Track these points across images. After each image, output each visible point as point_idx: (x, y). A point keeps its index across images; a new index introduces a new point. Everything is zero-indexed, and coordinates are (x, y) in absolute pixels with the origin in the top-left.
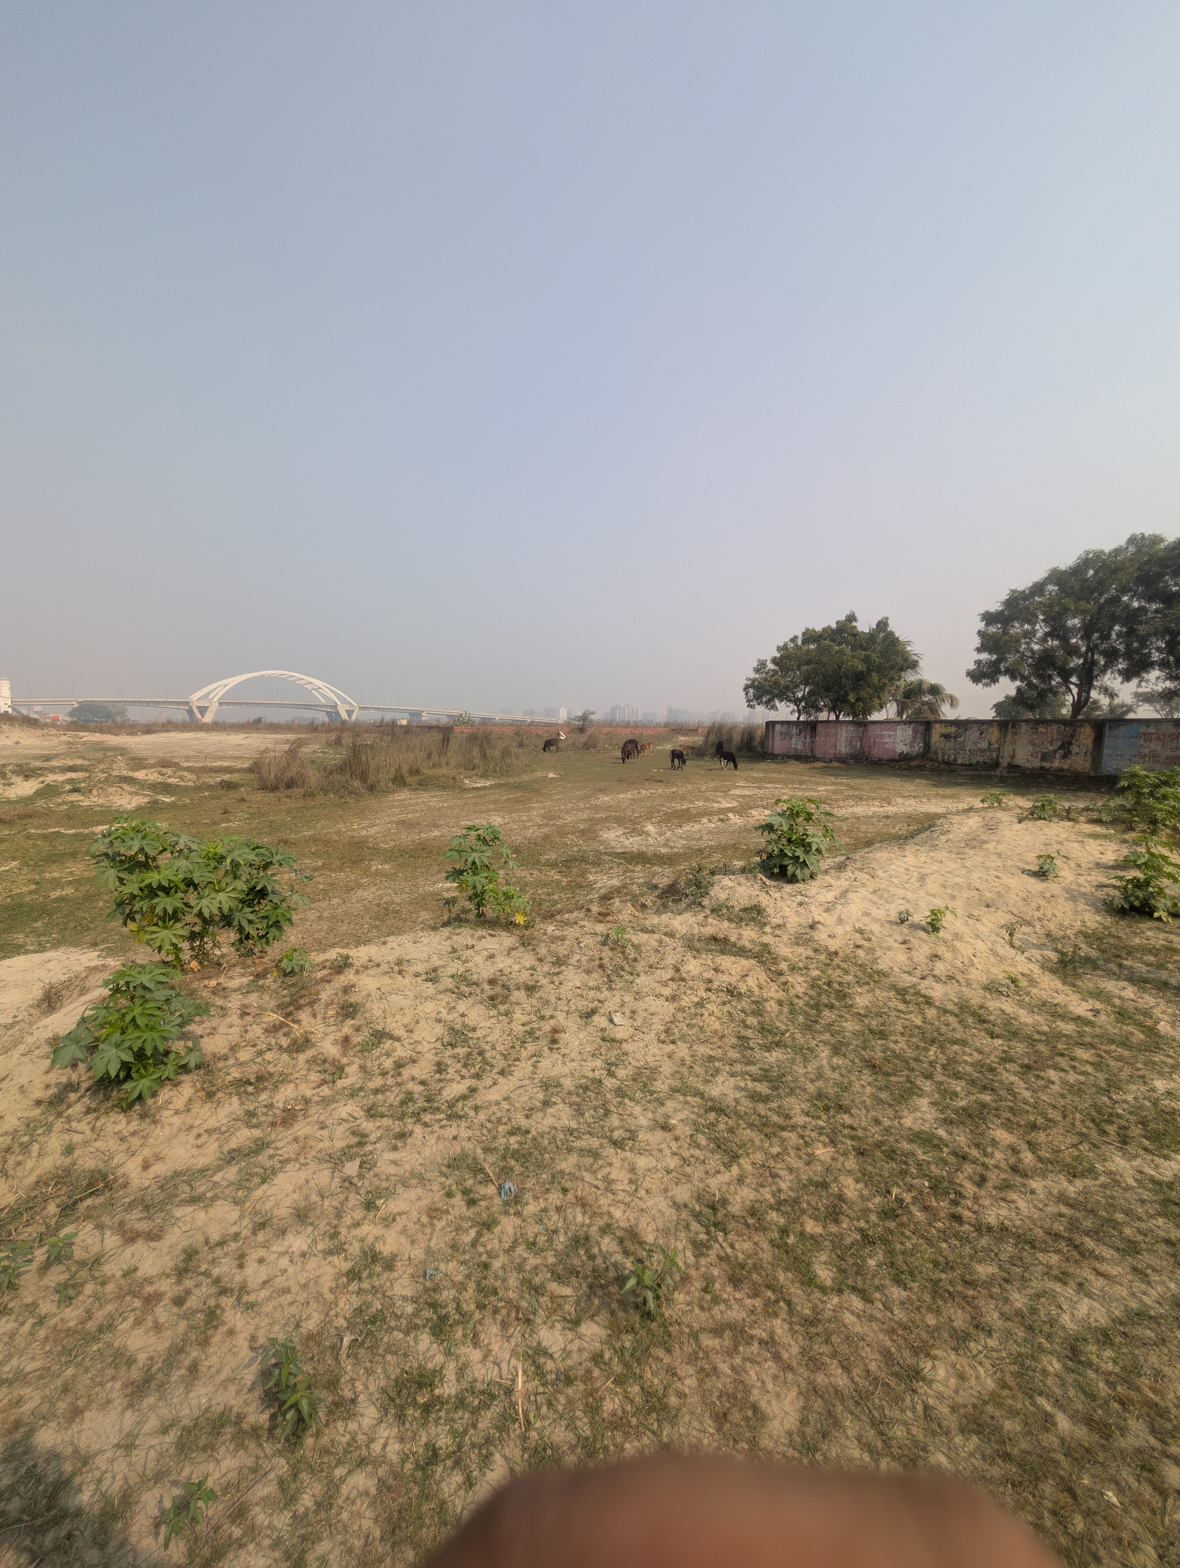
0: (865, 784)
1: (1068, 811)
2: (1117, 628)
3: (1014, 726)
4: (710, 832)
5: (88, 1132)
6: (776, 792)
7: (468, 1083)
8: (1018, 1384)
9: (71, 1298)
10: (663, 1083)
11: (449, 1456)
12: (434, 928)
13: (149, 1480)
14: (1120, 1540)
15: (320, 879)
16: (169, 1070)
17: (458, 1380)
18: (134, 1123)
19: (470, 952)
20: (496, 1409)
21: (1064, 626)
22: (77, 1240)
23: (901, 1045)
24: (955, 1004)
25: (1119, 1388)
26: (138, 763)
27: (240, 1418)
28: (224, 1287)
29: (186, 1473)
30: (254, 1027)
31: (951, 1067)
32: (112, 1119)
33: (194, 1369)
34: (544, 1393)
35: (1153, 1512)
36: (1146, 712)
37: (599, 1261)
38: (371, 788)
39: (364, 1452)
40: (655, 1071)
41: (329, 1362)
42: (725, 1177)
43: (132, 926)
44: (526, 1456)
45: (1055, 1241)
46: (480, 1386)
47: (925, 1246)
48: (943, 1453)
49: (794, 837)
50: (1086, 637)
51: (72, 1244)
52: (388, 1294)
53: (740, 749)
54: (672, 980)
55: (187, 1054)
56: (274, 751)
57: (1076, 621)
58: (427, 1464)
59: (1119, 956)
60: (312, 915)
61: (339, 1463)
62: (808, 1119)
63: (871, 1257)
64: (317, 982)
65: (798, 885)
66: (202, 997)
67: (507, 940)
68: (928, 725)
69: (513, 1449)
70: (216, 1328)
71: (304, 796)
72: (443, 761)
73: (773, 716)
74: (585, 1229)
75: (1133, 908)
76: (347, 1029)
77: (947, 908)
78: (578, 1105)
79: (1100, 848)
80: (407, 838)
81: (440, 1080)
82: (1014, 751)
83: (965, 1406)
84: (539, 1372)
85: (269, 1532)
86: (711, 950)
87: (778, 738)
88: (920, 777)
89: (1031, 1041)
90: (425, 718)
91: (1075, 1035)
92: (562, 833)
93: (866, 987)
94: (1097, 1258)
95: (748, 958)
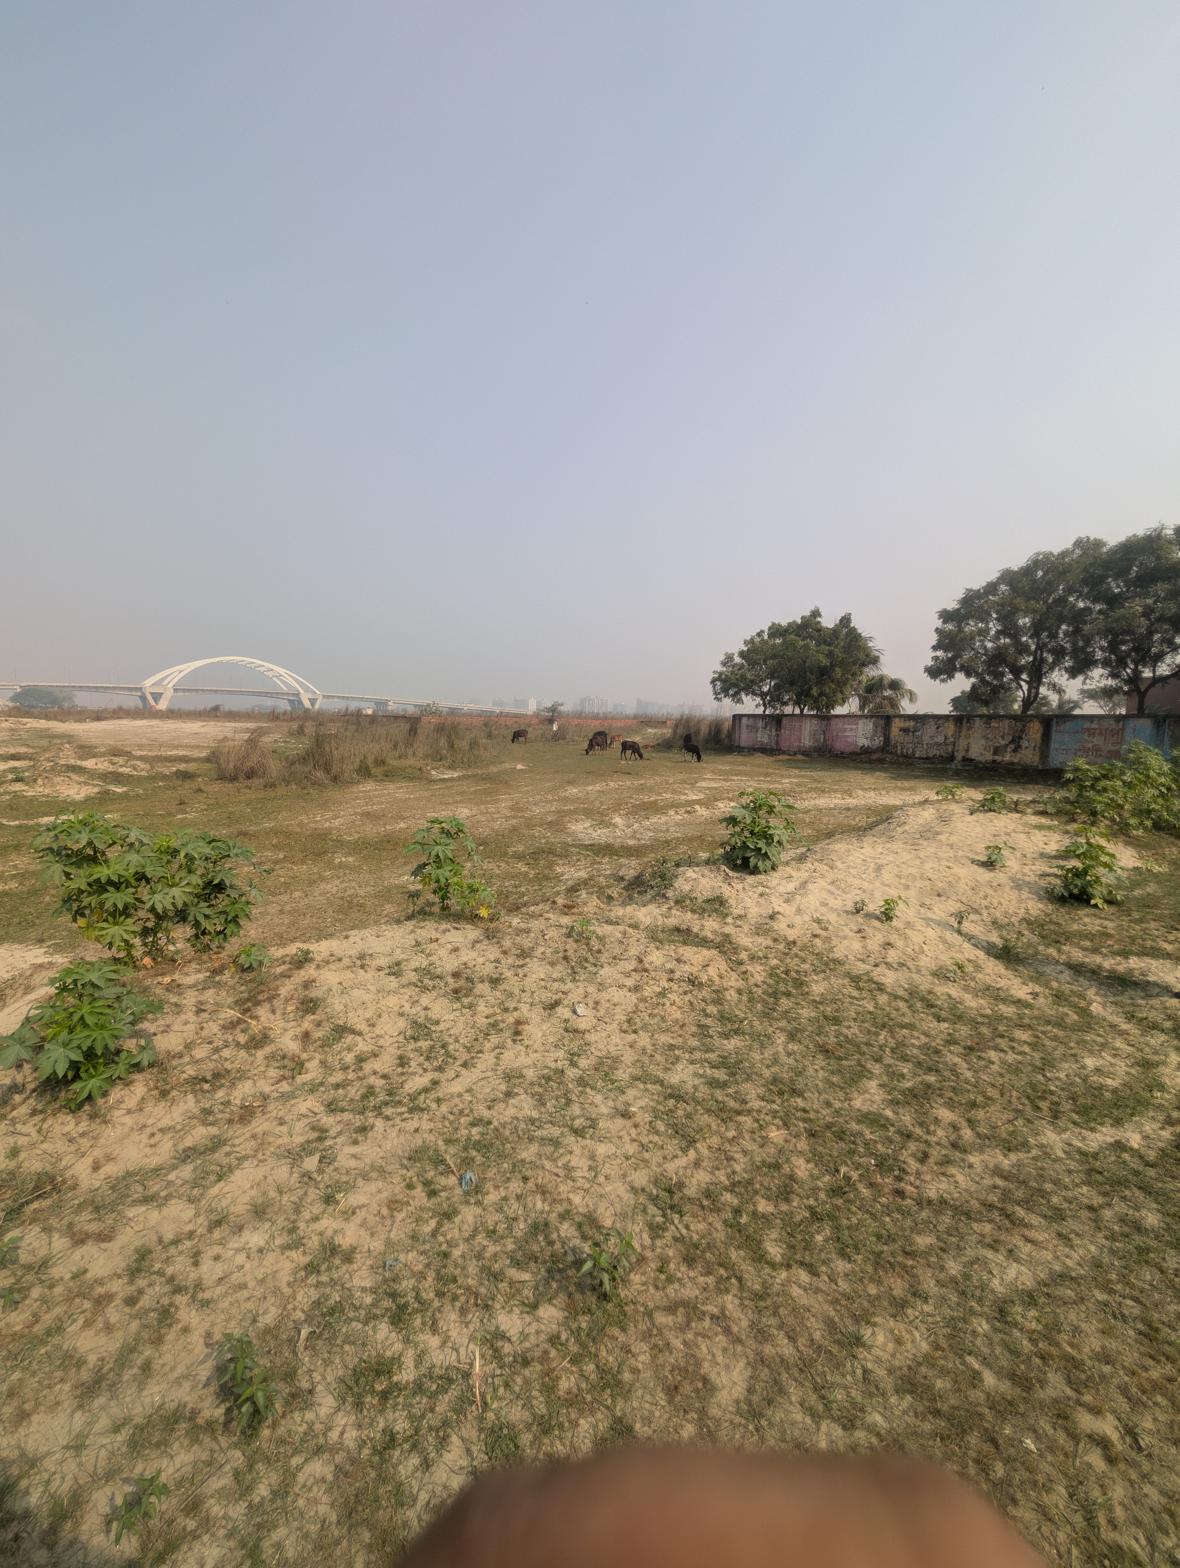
0: (828, 776)
1: (1016, 803)
2: (1064, 627)
3: (968, 721)
4: (677, 824)
5: (34, 1134)
6: (742, 785)
7: (430, 1076)
8: (950, 1345)
9: (17, 1303)
10: (624, 1072)
11: (406, 1440)
12: (398, 922)
13: (100, 1479)
14: (1035, 1483)
15: (281, 872)
16: (120, 1069)
17: (416, 1367)
18: (84, 1124)
19: (434, 946)
20: (454, 1392)
21: (1015, 626)
22: (23, 1244)
23: (853, 1031)
24: (906, 990)
25: (1041, 1345)
26: (87, 750)
27: (195, 1413)
28: (179, 1285)
29: (138, 1470)
30: (211, 1023)
31: (899, 1051)
32: (60, 1121)
33: (146, 1368)
34: (501, 1375)
35: (1066, 1455)
36: (1091, 708)
37: (558, 1246)
38: (335, 779)
39: (321, 1441)
40: (616, 1060)
41: (287, 1354)
42: (682, 1161)
43: (82, 922)
44: (483, 1436)
45: (989, 1211)
46: (437, 1371)
47: (870, 1221)
48: (879, 1412)
49: (757, 830)
50: (1036, 634)
51: (18, 1248)
52: (347, 1286)
53: (707, 741)
54: (635, 970)
55: (140, 1052)
56: (234, 740)
57: (1027, 620)
58: (385, 1449)
59: (1058, 942)
60: (273, 909)
61: (296, 1452)
62: (763, 1104)
63: (819, 1233)
64: (277, 977)
65: (760, 876)
66: (155, 994)
67: (472, 933)
68: (888, 719)
69: (470, 1430)
70: (170, 1326)
71: (265, 787)
72: (410, 751)
73: (740, 709)
74: (545, 1215)
75: (1072, 896)
76: (307, 1023)
77: (900, 898)
78: (540, 1095)
79: (1044, 839)
80: (372, 830)
81: (402, 1074)
82: (968, 744)
83: (901, 1368)
84: (497, 1355)
85: (224, 1522)
86: (674, 941)
87: (744, 731)
88: (880, 770)
89: (974, 1023)
90: (391, 707)
91: (1015, 1017)
92: (530, 824)
93: (822, 975)
94: (1026, 1226)
95: (709, 948)
